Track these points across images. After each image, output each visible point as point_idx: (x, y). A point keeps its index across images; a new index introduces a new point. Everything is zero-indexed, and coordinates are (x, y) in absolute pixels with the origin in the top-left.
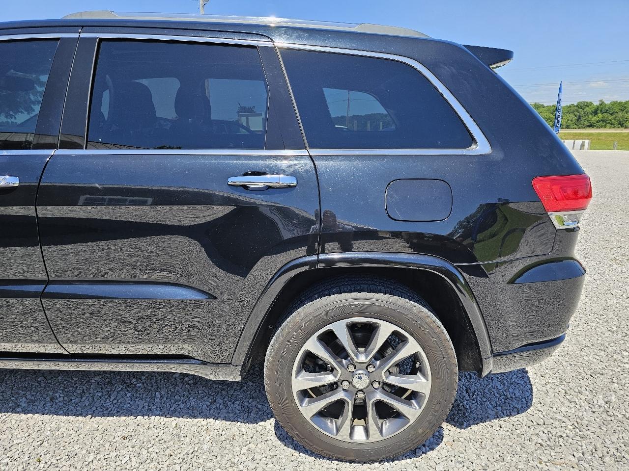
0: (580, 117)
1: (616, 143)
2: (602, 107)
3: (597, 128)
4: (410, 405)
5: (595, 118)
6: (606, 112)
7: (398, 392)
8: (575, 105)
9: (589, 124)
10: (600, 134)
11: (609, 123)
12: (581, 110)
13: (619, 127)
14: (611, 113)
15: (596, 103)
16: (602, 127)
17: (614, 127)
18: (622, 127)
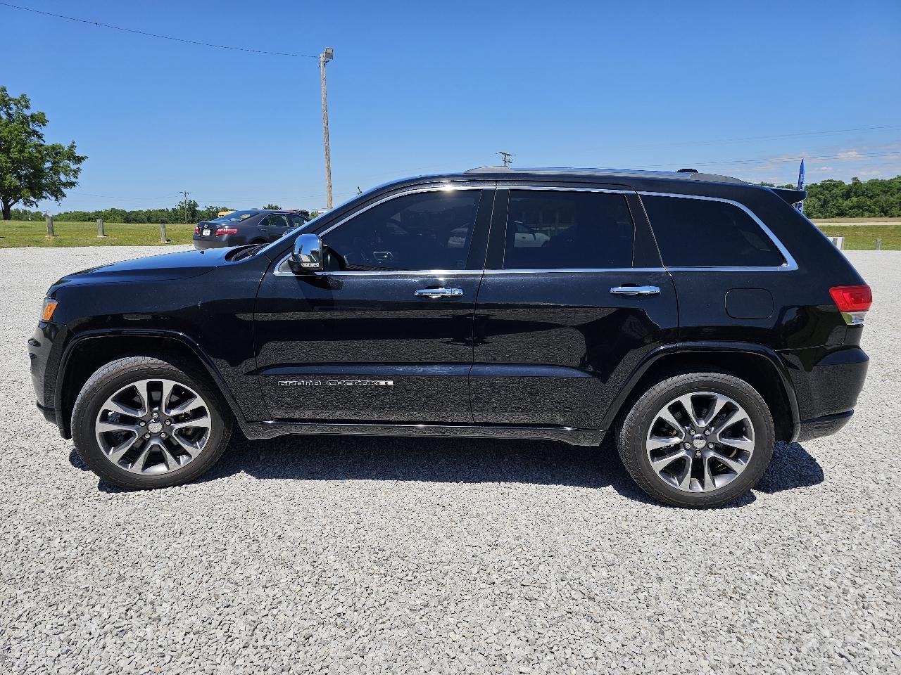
0: (825, 202)
1: (879, 240)
2: (856, 187)
3: (851, 217)
4: (737, 461)
5: (848, 203)
6: (863, 195)
7: (727, 451)
8: (819, 184)
9: (840, 212)
10: (856, 228)
11: (867, 210)
12: (828, 192)
13: (881, 216)
14: (869, 195)
15: (848, 182)
16: (857, 215)
17: (874, 216)
18: (886, 215)
